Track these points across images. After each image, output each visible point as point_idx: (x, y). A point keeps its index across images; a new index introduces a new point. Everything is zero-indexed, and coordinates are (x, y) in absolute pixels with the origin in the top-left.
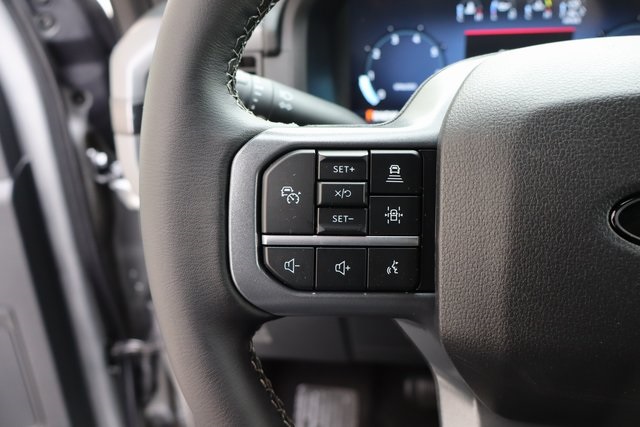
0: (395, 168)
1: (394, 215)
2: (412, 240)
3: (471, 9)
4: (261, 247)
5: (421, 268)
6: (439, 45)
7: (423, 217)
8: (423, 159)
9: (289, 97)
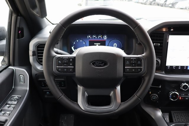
0: (71, 59)
1: (71, 64)
2: (73, 67)
3: (89, 37)
4: (57, 68)
5: (74, 69)
6: (85, 42)
7: (74, 65)
8: (74, 59)
9: (59, 51)
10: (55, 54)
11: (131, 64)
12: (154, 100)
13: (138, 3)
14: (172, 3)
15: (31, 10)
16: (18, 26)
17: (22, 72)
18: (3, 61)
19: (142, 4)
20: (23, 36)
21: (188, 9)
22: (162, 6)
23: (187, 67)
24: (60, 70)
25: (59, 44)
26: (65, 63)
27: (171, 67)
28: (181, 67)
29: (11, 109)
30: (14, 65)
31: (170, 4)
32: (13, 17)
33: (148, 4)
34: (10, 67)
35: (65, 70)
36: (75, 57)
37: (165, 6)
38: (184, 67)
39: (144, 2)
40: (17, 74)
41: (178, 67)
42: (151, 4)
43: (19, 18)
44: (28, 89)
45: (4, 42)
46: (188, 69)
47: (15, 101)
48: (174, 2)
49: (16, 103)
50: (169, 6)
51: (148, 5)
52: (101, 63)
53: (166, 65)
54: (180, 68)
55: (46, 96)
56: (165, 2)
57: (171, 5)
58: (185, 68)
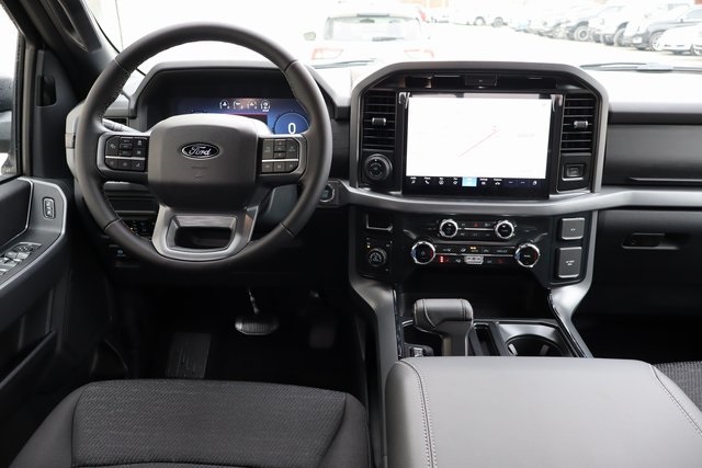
0: (140, 141)
1: (139, 152)
2: (143, 159)
3: (225, 104)
4: (105, 159)
7: (145, 154)
8: (146, 141)
10: (105, 129)
11: (275, 154)
12: (376, 263)
13: (526, 31)
14: (642, 31)
15: (67, 32)
16: (39, 72)
17: (49, 191)
18: (7, 164)
19: (541, 34)
20: (53, 100)
21: (698, 53)
22: (610, 43)
23: (460, 179)
24: (112, 163)
25: (138, 119)
26: (125, 150)
27: (420, 179)
28: (445, 179)
29: (12, 265)
30: (32, 175)
31: (636, 36)
32: (27, 51)
33: (561, 35)
34: (21, 178)
35: (125, 164)
36: (148, 137)
37: (620, 45)
38: (451, 179)
39: (548, 30)
40: (39, 195)
41: (438, 178)
42: (570, 37)
43: (41, 52)
44: (63, 232)
45: (8, 117)
46: (464, 185)
47: (24, 251)
48: (651, 30)
49: (25, 256)
50: (635, 44)
51: (563, 38)
52: (205, 150)
53: (408, 174)
54: (441, 183)
55: (118, 265)
56: (621, 31)
57: (639, 40)
58: (455, 183)
